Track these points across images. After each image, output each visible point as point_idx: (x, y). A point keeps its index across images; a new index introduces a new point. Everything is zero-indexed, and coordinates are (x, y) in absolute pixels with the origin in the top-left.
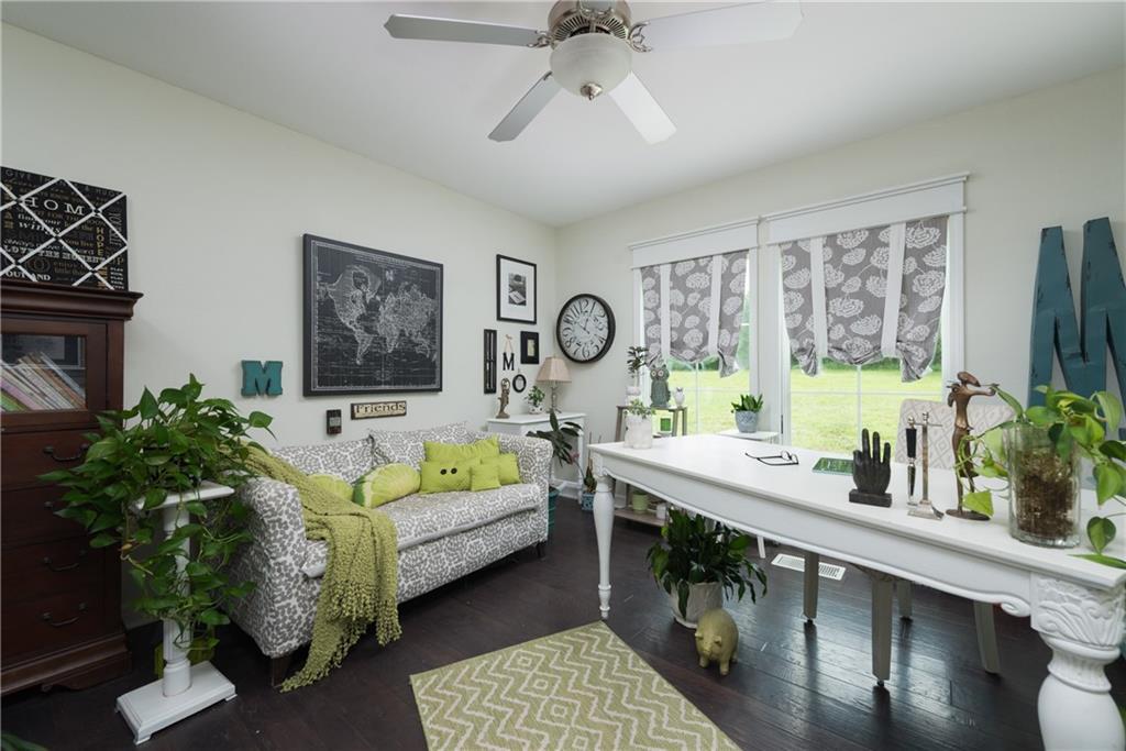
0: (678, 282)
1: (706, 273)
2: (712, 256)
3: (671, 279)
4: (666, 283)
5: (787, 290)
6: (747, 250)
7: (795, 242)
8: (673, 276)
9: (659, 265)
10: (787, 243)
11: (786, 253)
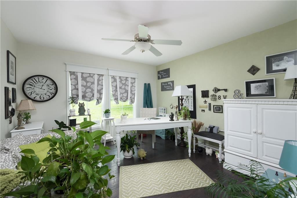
0: (84, 79)
1: (93, 78)
2: (94, 74)
3: (81, 77)
4: (80, 79)
5: (112, 86)
6: (103, 75)
7: (114, 76)
8: (82, 77)
9: (77, 72)
10: (112, 76)
11: (112, 78)
